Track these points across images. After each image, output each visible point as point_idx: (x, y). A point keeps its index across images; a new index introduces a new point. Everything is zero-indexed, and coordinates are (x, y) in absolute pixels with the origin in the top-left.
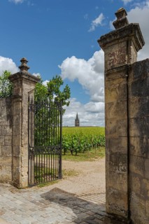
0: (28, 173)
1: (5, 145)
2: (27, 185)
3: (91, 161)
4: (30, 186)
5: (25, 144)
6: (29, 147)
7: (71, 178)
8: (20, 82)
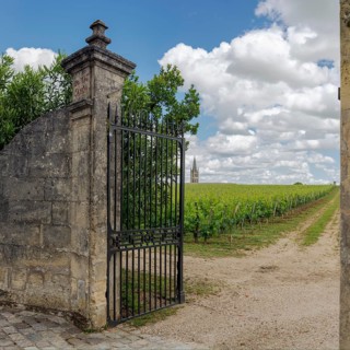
0: (107, 295)
1: (53, 225)
2: (105, 323)
3: (239, 255)
4: (112, 323)
5: (100, 225)
6: (110, 231)
7: (205, 302)
8: (88, 71)
